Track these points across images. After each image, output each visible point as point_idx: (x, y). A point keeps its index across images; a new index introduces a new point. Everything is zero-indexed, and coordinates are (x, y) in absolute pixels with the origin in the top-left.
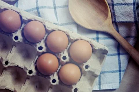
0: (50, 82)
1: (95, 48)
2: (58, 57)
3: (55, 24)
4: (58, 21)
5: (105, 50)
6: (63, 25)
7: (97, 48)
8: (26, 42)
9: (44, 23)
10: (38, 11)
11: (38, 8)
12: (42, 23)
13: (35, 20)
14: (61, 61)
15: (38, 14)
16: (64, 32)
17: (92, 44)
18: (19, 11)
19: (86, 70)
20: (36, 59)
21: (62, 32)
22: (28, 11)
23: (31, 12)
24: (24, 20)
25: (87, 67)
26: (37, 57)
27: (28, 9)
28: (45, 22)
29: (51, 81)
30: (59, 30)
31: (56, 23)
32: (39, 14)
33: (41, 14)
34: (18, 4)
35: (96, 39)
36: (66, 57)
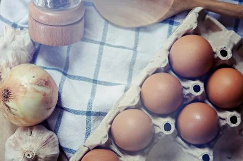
0: (234, 128)
1: (194, 29)
2: (191, 100)
3: (126, 91)
4: (121, 84)
5: (199, 13)
6: (130, 78)
7: (195, 26)
8: (146, 151)
9: (121, 107)
10: (95, 115)
11: (89, 113)
12: (119, 113)
13: (111, 123)
14: (199, 98)
15: (100, 117)
16: (147, 77)
17: (183, 33)
18: (86, 149)
19: (229, 55)
20: (183, 143)
21: (147, 80)
22: (88, 134)
23: (92, 128)
24: (106, 143)
25: (224, 53)
26: (179, 140)
27: (85, 131)
28: (119, 106)
29: (233, 125)
30: (141, 86)
31: (124, 88)
32: (100, 115)
33: (101, 111)
34: (67, 149)
35: (171, 26)
36: (195, 86)
